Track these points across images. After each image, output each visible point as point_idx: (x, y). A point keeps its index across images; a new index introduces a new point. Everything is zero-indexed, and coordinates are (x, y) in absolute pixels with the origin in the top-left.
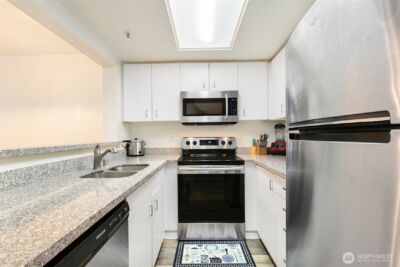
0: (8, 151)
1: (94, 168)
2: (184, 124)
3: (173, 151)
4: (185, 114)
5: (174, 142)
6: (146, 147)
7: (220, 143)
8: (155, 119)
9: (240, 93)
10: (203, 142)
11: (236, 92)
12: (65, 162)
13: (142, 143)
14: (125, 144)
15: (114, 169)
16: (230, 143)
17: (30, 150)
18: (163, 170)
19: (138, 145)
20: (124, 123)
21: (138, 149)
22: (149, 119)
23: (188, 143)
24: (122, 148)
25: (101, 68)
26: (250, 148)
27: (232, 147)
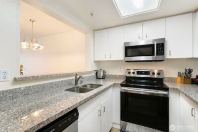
0: (33, 77)
1: (75, 85)
2: (126, 61)
3: (120, 77)
4: (126, 55)
5: (121, 72)
6: (106, 74)
7: (151, 73)
8: (110, 59)
9: (166, 39)
10: (139, 73)
11: (164, 39)
12: (62, 81)
13: (104, 72)
14: (95, 72)
15: (85, 86)
16: (159, 74)
17: (44, 76)
18: (112, 88)
19: (102, 73)
20: (95, 61)
21: (102, 75)
22: (106, 59)
23: (129, 73)
24: (94, 74)
25: (84, 35)
26: (176, 78)
27: (160, 77)
